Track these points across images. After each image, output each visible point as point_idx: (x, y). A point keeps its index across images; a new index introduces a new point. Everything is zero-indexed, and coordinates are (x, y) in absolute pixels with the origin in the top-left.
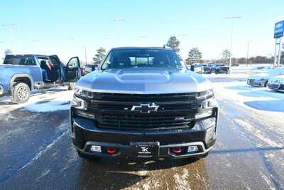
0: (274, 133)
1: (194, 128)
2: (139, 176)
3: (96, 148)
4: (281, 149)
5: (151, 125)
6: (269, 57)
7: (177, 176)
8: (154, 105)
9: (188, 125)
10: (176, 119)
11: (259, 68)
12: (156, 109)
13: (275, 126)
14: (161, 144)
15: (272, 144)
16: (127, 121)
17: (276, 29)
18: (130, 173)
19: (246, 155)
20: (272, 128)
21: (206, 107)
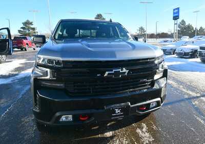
0: (191, 86)
1: (155, 87)
2: (107, 138)
3: (67, 118)
4: (200, 97)
5: (121, 88)
6: (169, 33)
7: (138, 131)
8: (124, 70)
9: (149, 85)
10: (141, 81)
11: (165, 41)
12: (126, 74)
13: (191, 82)
14: (131, 105)
15: (193, 94)
16: (99, 86)
17: (174, 13)
18: (97, 136)
19: (181, 105)
20: (189, 83)
21: (160, 69)
